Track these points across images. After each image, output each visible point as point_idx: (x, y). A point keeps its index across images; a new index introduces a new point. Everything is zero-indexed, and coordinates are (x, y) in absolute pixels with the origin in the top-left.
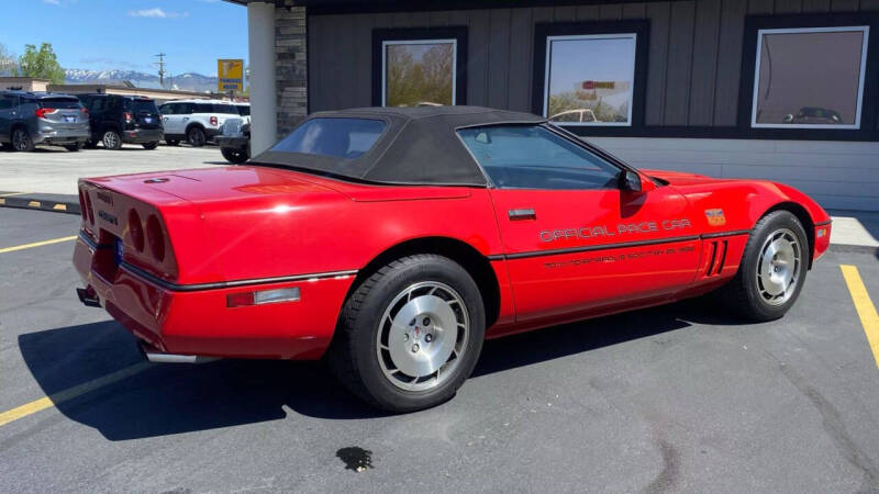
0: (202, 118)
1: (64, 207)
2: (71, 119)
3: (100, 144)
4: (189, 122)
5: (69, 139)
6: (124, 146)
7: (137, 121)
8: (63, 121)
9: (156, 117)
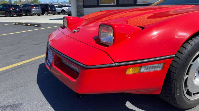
0: (64, 8)
1: (30, 25)
2: (38, 9)
3: (44, 14)
4: (62, 9)
5: (38, 13)
6: (49, 15)
7: (51, 9)
8: (36, 10)
9: (55, 8)
